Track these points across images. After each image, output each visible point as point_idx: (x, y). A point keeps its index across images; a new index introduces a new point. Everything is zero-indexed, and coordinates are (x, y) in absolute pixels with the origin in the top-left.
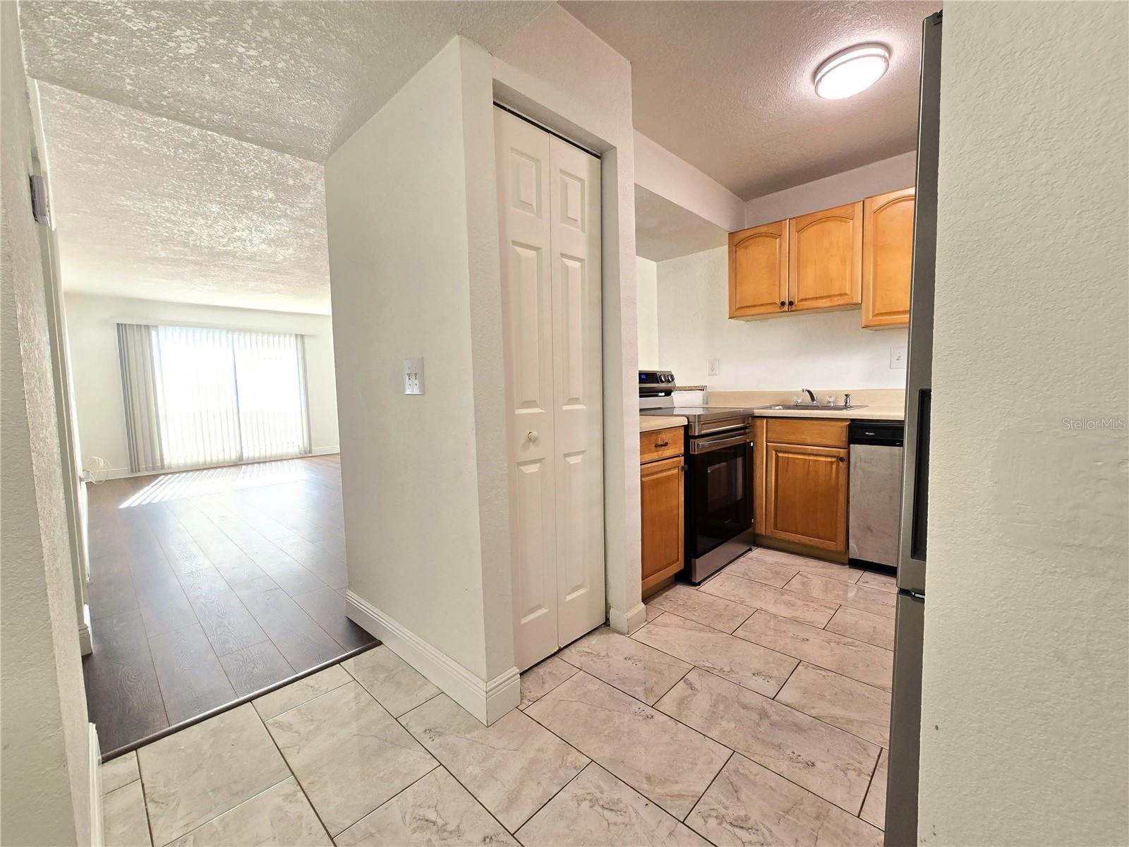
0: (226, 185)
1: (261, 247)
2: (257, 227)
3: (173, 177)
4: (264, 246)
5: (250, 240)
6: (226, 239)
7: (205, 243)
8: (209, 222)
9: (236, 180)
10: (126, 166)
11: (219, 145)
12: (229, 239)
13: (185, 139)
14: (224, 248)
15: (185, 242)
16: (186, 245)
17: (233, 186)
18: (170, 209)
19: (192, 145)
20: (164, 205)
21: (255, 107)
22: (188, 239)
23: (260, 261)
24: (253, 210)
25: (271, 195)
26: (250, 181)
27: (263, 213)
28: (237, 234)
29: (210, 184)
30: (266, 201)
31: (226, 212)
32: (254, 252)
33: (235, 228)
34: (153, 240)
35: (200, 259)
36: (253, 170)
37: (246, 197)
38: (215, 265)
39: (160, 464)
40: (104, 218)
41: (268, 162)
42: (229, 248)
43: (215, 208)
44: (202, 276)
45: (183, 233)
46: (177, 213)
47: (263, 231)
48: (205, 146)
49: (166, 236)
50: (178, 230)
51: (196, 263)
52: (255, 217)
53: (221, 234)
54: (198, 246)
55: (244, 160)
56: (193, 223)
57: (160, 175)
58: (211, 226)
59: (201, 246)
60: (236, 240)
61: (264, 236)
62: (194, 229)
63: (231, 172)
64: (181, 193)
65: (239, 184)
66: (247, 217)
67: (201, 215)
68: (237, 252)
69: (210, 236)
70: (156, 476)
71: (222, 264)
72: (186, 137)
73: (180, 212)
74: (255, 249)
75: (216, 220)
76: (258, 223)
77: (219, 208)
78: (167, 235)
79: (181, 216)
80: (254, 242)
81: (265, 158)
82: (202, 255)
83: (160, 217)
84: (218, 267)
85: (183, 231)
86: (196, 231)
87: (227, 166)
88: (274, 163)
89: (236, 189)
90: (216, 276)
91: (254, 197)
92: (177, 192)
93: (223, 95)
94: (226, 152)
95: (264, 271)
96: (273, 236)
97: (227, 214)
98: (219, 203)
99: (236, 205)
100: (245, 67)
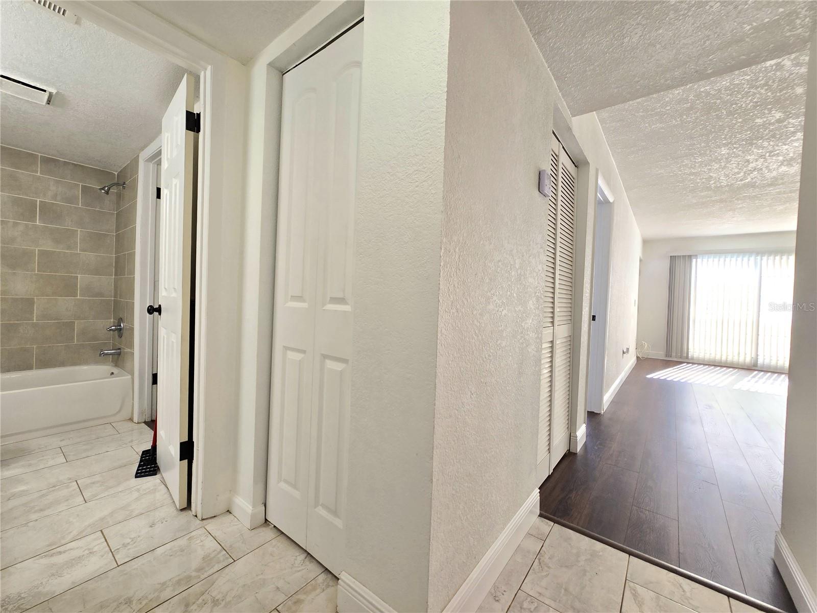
0: (729, 126)
1: (780, 170)
2: (771, 152)
3: (685, 139)
4: (784, 169)
5: (767, 167)
6: (742, 174)
7: (724, 183)
8: (723, 164)
9: (736, 118)
10: (653, 146)
11: (713, 95)
12: (745, 173)
13: (685, 105)
14: (743, 182)
15: (707, 187)
16: (709, 189)
17: (735, 124)
18: (690, 165)
19: (691, 108)
20: (684, 163)
21: (705, 42)
22: (709, 184)
23: (782, 184)
24: (762, 138)
25: (778, 115)
26: (750, 113)
27: (774, 136)
28: (751, 165)
29: (714, 132)
30: (773, 124)
31: (735, 150)
32: (774, 177)
33: (748, 161)
34: (684, 192)
35: (724, 197)
36: (751, 101)
37: (751, 129)
38: (738, 199)
39: (686, 355)
40: (651, 187)
41: (766, 84)
42: (747, 181)
43: (724, 151)
44: (729, 211)
45: (704, 180)
46: (695, 166)
47: (778, 153)
48: (702, 102)
49: (692, 187)
50: (700, 179)
51: (721, 201)
52: (766, 144)
53: (736, 170)
54: (719, 187)
55: (740, 96)
56: (710, 169)
57: (675, 142)
58: (725, 167)
59: (721, 187)
60: (752, 172)
61: (781, 158)
62: (711, 174)
63: (730, 113)
64: (694, 149)
65: (740, 120)
66: (758, 147)
67: (714, 161)
68: (756, 182)
69: (727, 176)
70: (682, 363)
71: (744, 196)
72: (686, 103)
73: (697, 164)
74: (774, 174)
75: (728, 161)
76: (770, 148)
77: (728, 149)
78: (692, 185)
79: (699, 167)
80: (771, 168)
81: (762, 82)
82: (724, 194)
83: (684, 174)
84: (741, 200)
85: (703, 178)
86: (714, 175)
87: (725, 110)
88: (773, 82)
89: (739, 126)
90: (741, 208)
91: (760, 125)
92: (691, 150)
93: (674, 51)
94: (721, 98)
95: (791, 192)
96: (791, 155)
97: (737, 152)
98: (725, 145)
99: (743, 140)
100: (682, 13)
